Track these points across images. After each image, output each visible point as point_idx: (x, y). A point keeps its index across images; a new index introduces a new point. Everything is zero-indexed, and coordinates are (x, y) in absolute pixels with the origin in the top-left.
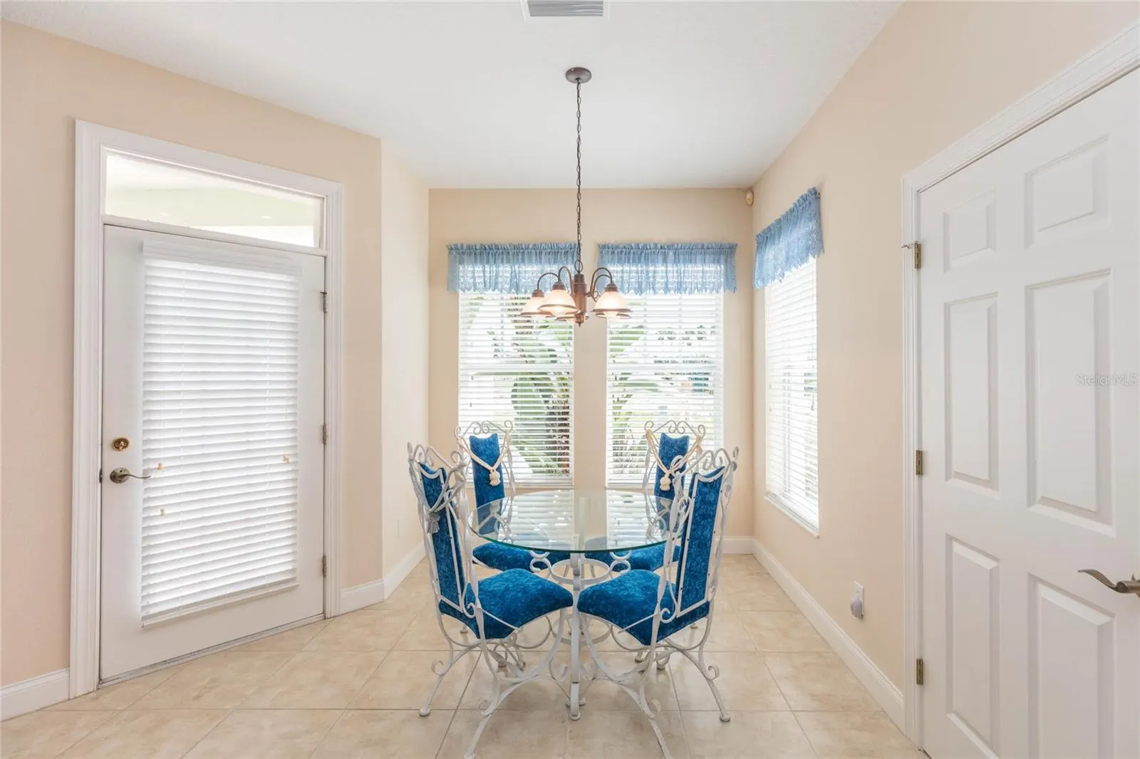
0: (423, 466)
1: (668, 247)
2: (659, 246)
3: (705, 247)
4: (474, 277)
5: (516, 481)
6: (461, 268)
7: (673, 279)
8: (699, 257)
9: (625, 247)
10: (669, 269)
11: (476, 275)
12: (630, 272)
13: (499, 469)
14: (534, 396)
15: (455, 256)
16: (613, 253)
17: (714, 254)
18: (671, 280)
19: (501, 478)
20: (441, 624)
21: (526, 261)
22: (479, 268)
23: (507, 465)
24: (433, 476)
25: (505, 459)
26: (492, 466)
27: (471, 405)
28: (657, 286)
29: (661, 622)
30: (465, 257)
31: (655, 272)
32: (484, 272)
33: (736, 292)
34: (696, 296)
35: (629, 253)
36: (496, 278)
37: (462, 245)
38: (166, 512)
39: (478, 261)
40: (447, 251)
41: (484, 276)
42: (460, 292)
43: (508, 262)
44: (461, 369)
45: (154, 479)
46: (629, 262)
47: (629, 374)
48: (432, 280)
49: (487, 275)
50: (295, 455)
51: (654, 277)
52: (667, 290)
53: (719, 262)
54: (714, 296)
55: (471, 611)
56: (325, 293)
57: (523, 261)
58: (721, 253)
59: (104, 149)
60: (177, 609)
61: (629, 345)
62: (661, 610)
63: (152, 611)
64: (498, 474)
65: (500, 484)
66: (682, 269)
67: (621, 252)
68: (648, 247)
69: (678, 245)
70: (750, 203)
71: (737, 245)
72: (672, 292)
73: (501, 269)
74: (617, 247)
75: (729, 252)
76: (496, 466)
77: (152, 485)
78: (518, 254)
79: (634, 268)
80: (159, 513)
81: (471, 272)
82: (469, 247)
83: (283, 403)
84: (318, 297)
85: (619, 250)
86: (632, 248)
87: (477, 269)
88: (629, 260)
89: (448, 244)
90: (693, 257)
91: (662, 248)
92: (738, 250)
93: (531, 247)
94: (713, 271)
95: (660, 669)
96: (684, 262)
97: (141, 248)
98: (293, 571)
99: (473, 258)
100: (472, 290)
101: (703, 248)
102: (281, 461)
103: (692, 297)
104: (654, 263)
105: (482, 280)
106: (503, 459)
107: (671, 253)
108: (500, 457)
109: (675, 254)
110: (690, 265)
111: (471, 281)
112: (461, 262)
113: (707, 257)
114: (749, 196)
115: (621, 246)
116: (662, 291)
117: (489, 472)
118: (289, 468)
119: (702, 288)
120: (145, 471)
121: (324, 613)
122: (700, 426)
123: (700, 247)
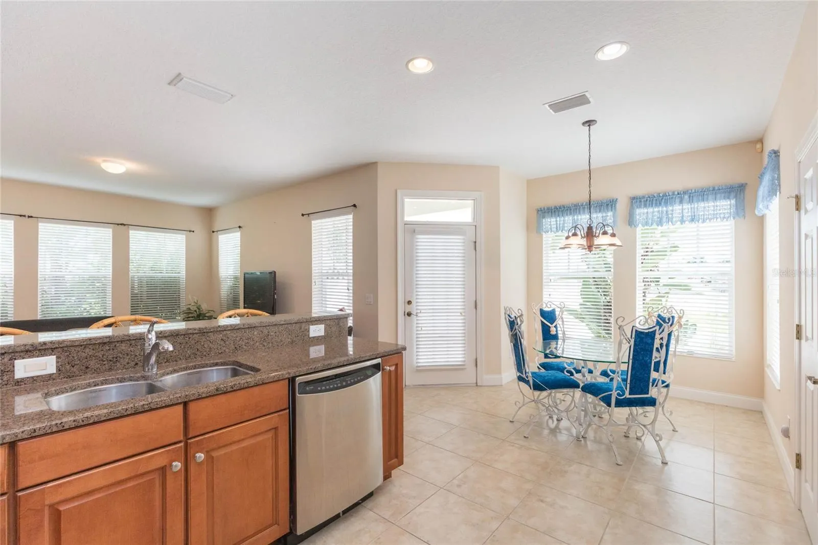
0: (509, 316)
1: (684, 192)
2: (676, 193)
3: (716, 188)
4: (550, 225)
5: (566, 336)
6: (544, 220)
7: (687, 214)
8: (710, 197)
9: (649, 197)
10: (684, 207)
11: (552, 223)
12: (653, 212)
13: (556, 327)
14: (593, 292)
15: (540, 215)
16: (641, 201)
17: (725, 193)
18: (685, 214)
19: (557, 331)
20: (519, 385)
21: (581, 213)
22: (553, 220)
23: (562, 326)
24: (512, 320)
25: (560, 323)
26: (552, 324)
27: (550, 295)
28: (674, 219)
29: (616, 397)
30: (546, 214)
31: (672, 211)
32: (556, 221)
33: (746, 218)
34: (707, 223)
35: (653, 200)
36: (563, 224)
37: (544, 209)
38: (423, 329)
39: (553, 216)
40: (536, 212)
41: (557, 224)
42: (544, 233)
43: (571, 214)
44: (545, 276)
45: (420, 316)
46: (652, 206)
47: (660, 278)
48: (528, 228)
49: (558, 223)
50: (464, 312)
51: (672, 214)
52: (682, 221)
53: (729, 198)
54: (725, 223)
55: (527, 377)
56: (475, 242)
57: (580, 213)
58: (731, 191)
59: (404, 197)
60: (425, 366)
61: (664, 259)
62: (616, 391)
63: (419, 365)
64: (555, 329)
65: (556, 334)
66: (696, 206)
67: (647, 200)
68: (667, 194)
69: (692, 190)
70: (759, 150)
71: (746, 184)
72: (687, 222)
73: (566, 219)
74: (644, 197)
75: (739, 190)
76: (554, 325)
77: (418, 318)
78: (576, 210)
79: (656, 209)
80: (420, 329)
81: (550, 222)
82: (548, 209)
83: (460, 290)
84: (473, 244)
85: (645, 199)
86: (654, 197)
87: (552, 220)
88: (652, 204)
89: (536, 208)
90: (705, 197)
91: (678, 194)
92: (748, 187)
93: (584, 204)
94: (725, 205)
95: (638, 439)
96: (698, 201)
97: (414, 231)
98: (464, 361)
99: (550, 213)
100: (549, 232)
101: (714, 189)
102: (459, 314)
103: (705, 224)
104: (672, 205)
105: (555, 226)
106: (558, 322)
107: (686, 197)
108: (557, 320)
109: (690, 197)
110: (702, 203)
111: (550, 227)
112: (544, 217)
113: (718, 196)
114: (759, 146)
115: (647, 196)
116: (679, 223)
117: (550, 327)
118: (462, 318)
119: (715, 217)
120: (417, 313)
121: (476, 383)
122: (681, 310)
123: (711, 189)
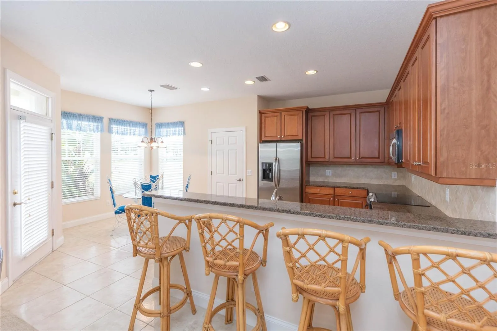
8: (139, 126)
10: (131, 128)
17: (142, 126)
18: (132, 132)
21: (83, 120)
22: (64, 121)
31: (127, 129)
32: (67, 122)
53: (143, 128)
56: (53, 134)
58: (144, 126)
59: (10, 80)
68: (125, 121)
69: (133, 122)
73: (73, 122)
75: (146, 126)
86: (120, 121)
91: (129, 122)
92: (148, 125)
96: (135, 127)
101: (139, 123)
104: (127, 126)
107: (131, 124)
116: (129, 135)
119: (140, 135)
121: (52, 249)
